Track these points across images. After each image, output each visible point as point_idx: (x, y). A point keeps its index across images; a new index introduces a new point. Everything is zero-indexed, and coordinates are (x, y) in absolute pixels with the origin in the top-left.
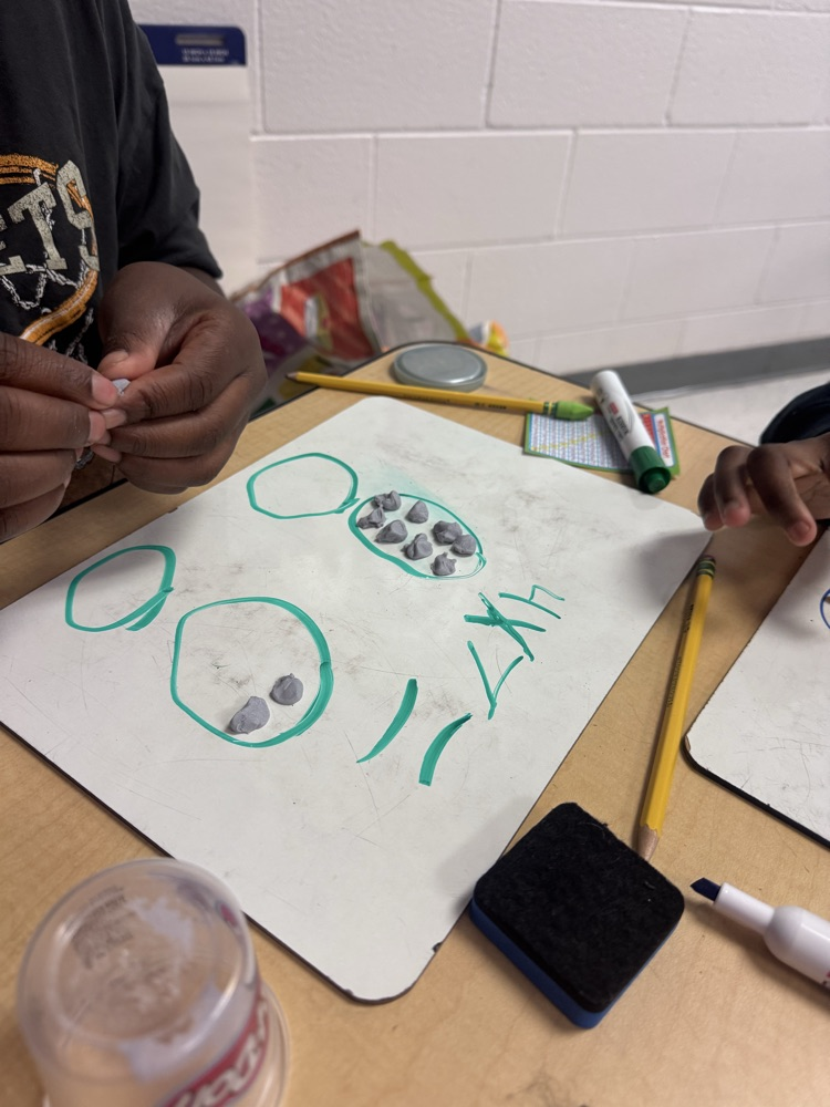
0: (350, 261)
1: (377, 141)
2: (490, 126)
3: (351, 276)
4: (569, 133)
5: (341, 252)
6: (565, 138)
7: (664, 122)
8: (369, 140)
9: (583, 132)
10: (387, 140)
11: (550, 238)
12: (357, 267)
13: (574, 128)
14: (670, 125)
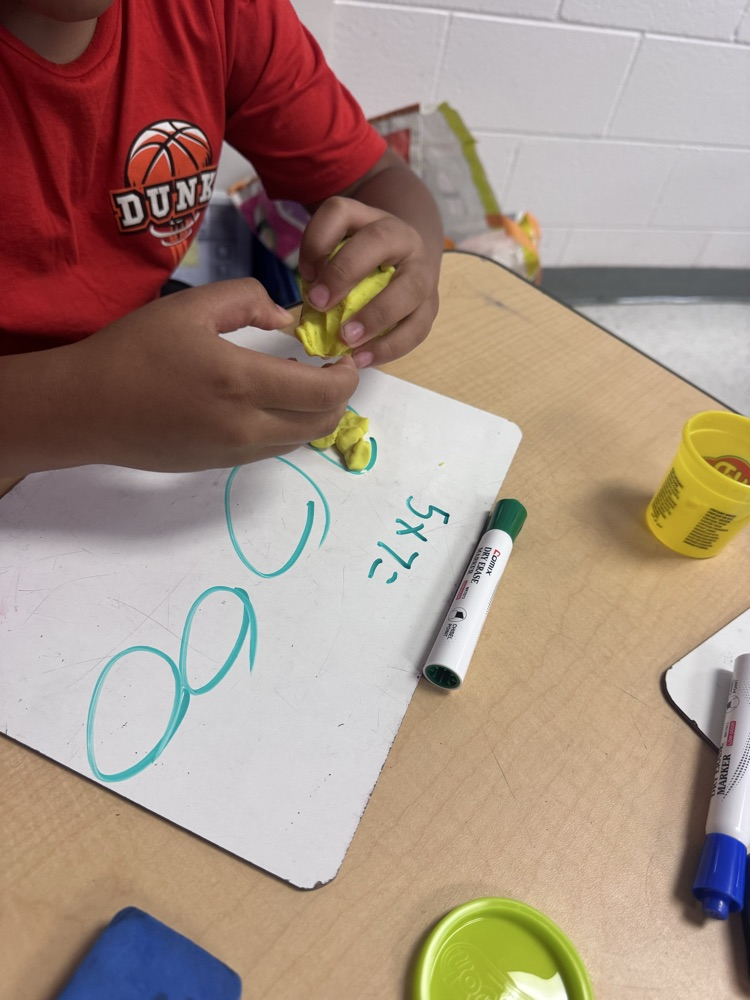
0: (407, 132)
1: (451, 18)
2: (562, 19)
3: (407, 146)
4: (636, 35)
5: (400, 123)
6: (632, 39)
7: (732, 37)
8: (444, 17)
9: (649, 36)
10: (461, 19)
11: (598, 137)
12: (413, 138)
13: (642, 32)
14: (736, 42)
